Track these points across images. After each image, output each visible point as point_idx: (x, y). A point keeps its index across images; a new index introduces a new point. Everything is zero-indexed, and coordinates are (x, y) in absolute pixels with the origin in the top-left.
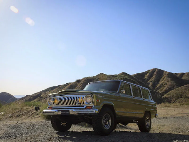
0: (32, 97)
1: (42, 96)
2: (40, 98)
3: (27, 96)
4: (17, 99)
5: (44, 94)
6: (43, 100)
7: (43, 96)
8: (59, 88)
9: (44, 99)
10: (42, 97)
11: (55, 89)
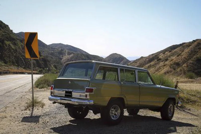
0: (147, 60)
1: (160, 57)
2: (158, 60)
3: (142, 57)
4: (130, 62)
5: (163, 55)
6: (162, 63)
7: (162, 58)
8: (183, 46)
9: (163, 61)
10: (160, 59)
11: (178, 48)
